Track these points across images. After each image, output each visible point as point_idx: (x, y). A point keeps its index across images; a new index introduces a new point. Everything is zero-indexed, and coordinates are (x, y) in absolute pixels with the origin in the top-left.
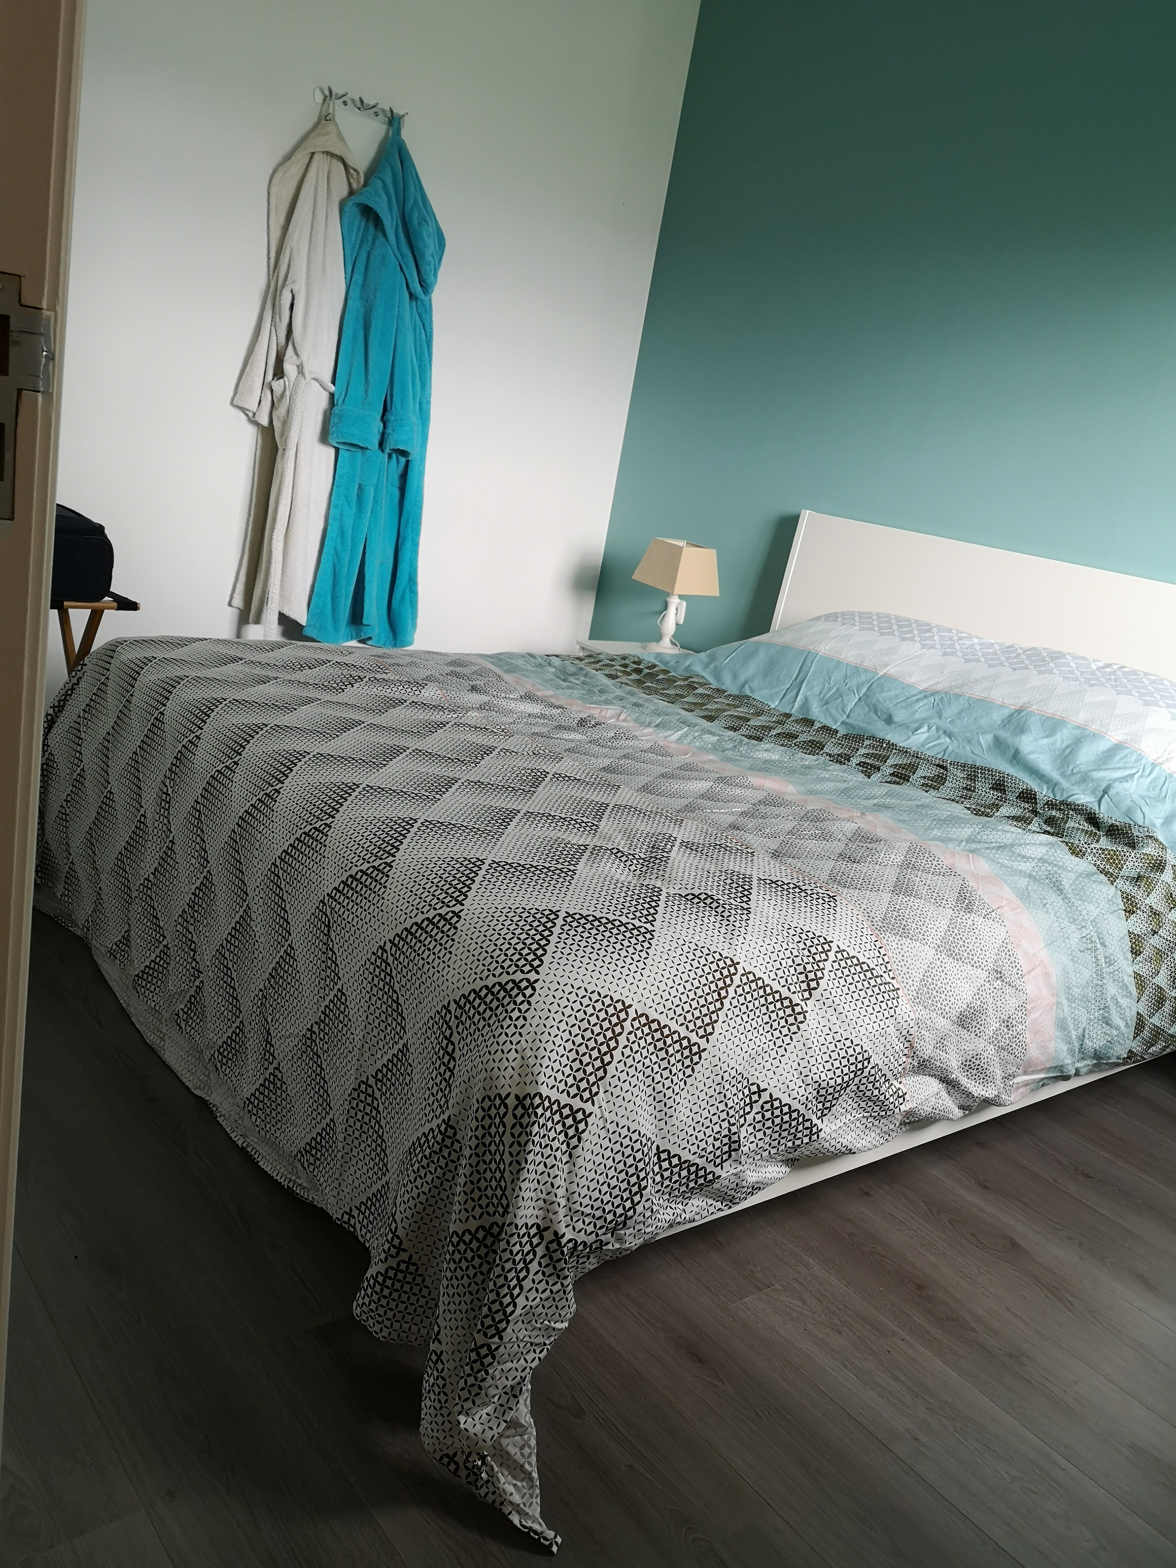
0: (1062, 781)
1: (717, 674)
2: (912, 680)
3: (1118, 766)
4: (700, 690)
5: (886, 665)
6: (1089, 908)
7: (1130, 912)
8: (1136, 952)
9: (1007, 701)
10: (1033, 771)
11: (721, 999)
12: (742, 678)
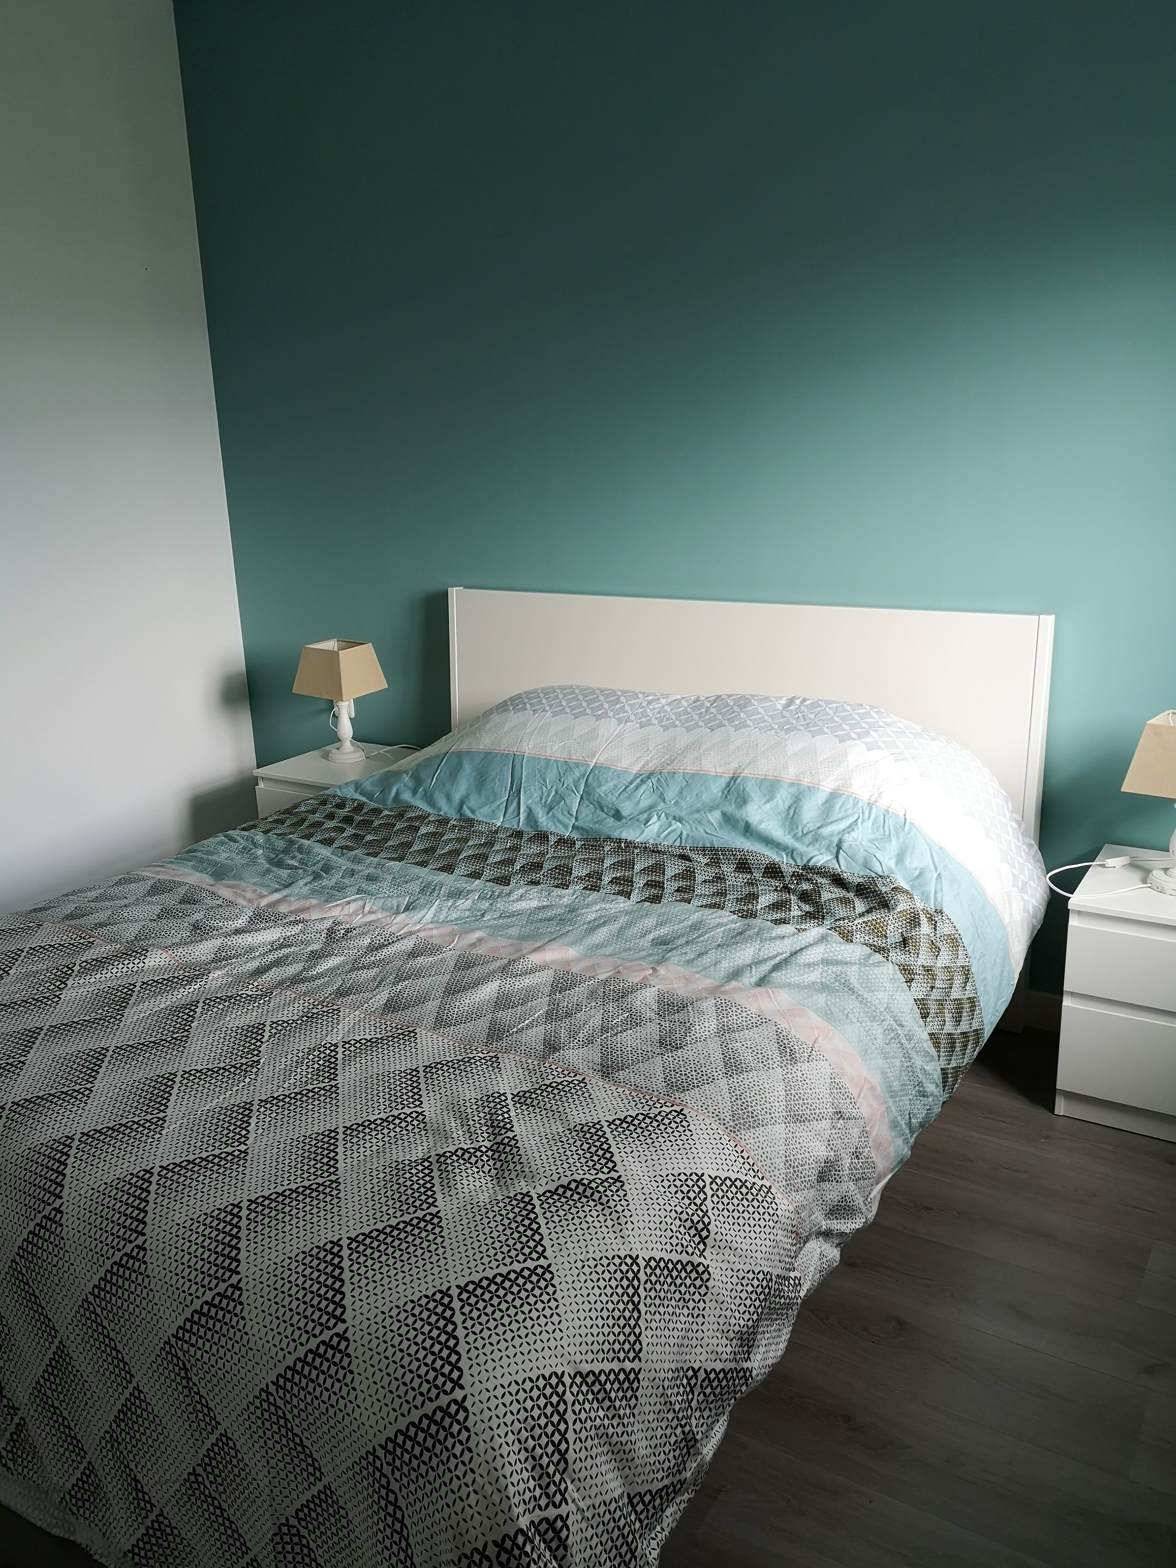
0: (797, 845)
1: (431, 802)
7: (910, 981)
8: (925, 1016)
10: (768, 841)
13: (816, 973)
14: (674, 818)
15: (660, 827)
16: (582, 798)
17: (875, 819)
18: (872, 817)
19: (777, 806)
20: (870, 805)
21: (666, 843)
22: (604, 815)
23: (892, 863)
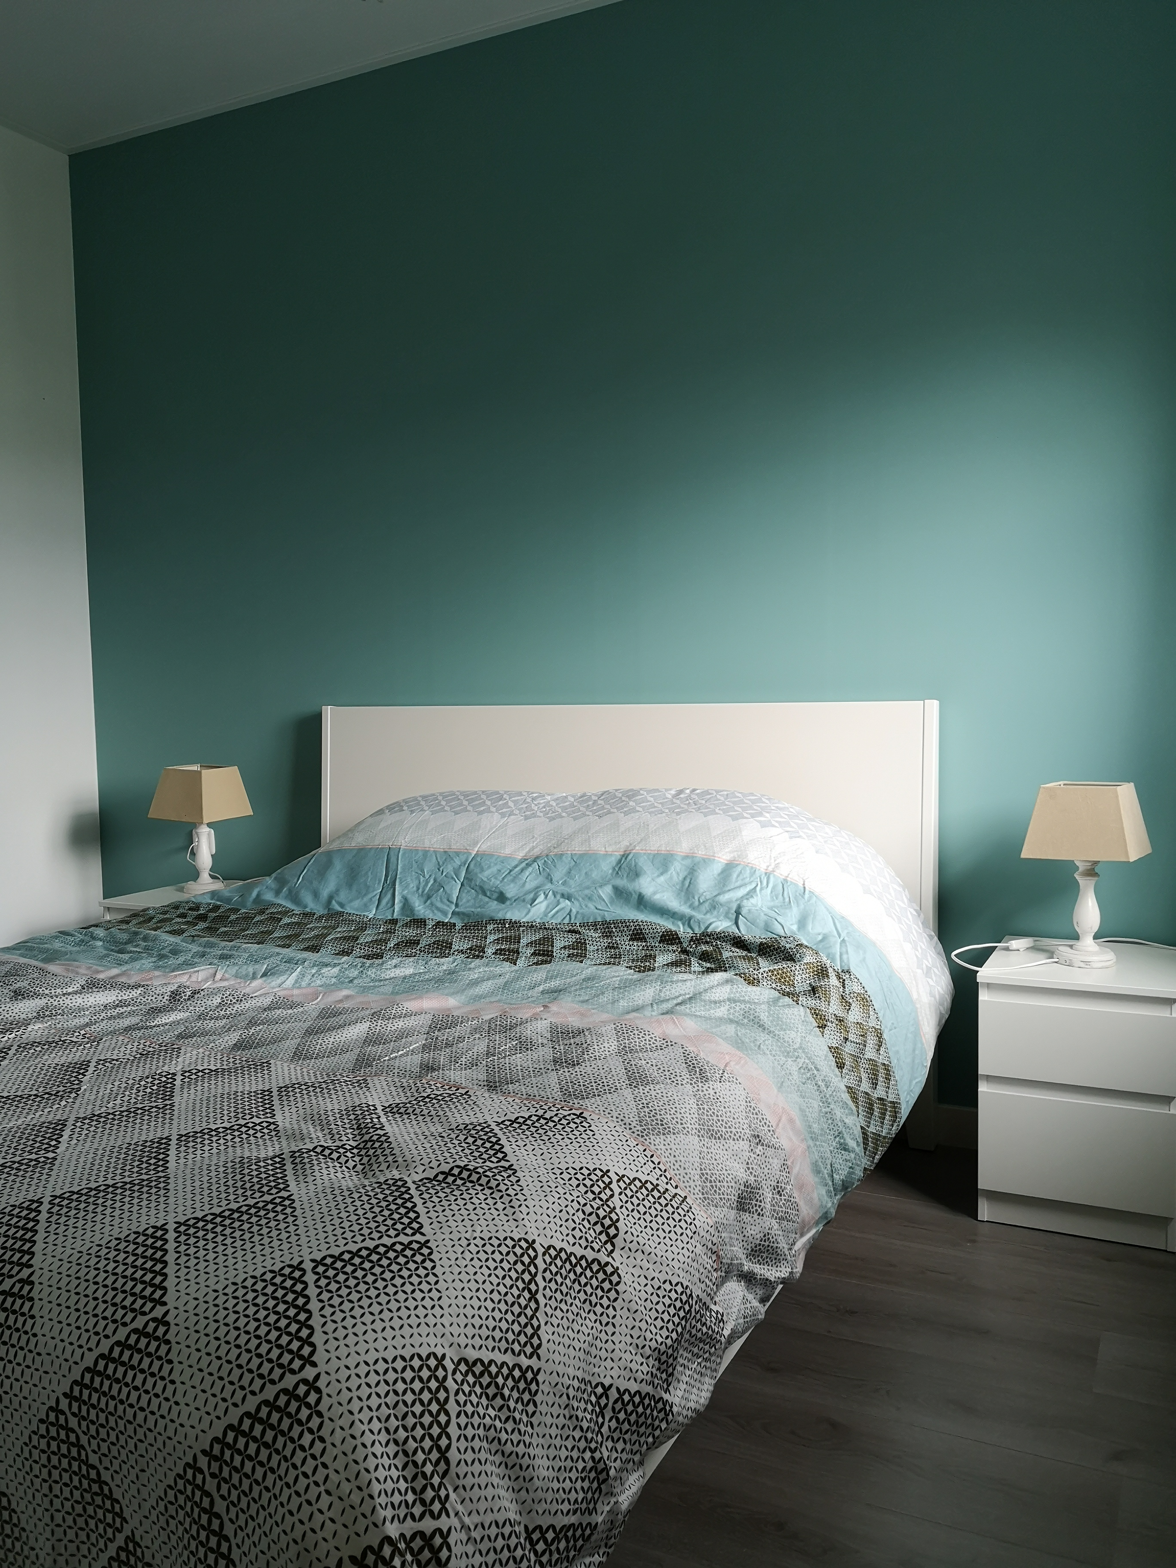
0: (693, 913)
1: (294, 897)
2: (507, 851)
3: (738, 884)
4: (286, 920)
5: (476, 844)
6: (792, 1036)
7: (822, 1027)
8: (840, 1066)
9: (609, 849)
10: (663, 911)
11: (533, 1296)
12: (325, 894)
13: (722, 1009)
14: (563, 896)
15: (548, 907)
16: (462, 885)
17: (774, 888)
18: (771, 885)
19: (671, 878)
20: (768, 875)
21: (554, 921)
22: (487, 899)
23: (795, 928)
